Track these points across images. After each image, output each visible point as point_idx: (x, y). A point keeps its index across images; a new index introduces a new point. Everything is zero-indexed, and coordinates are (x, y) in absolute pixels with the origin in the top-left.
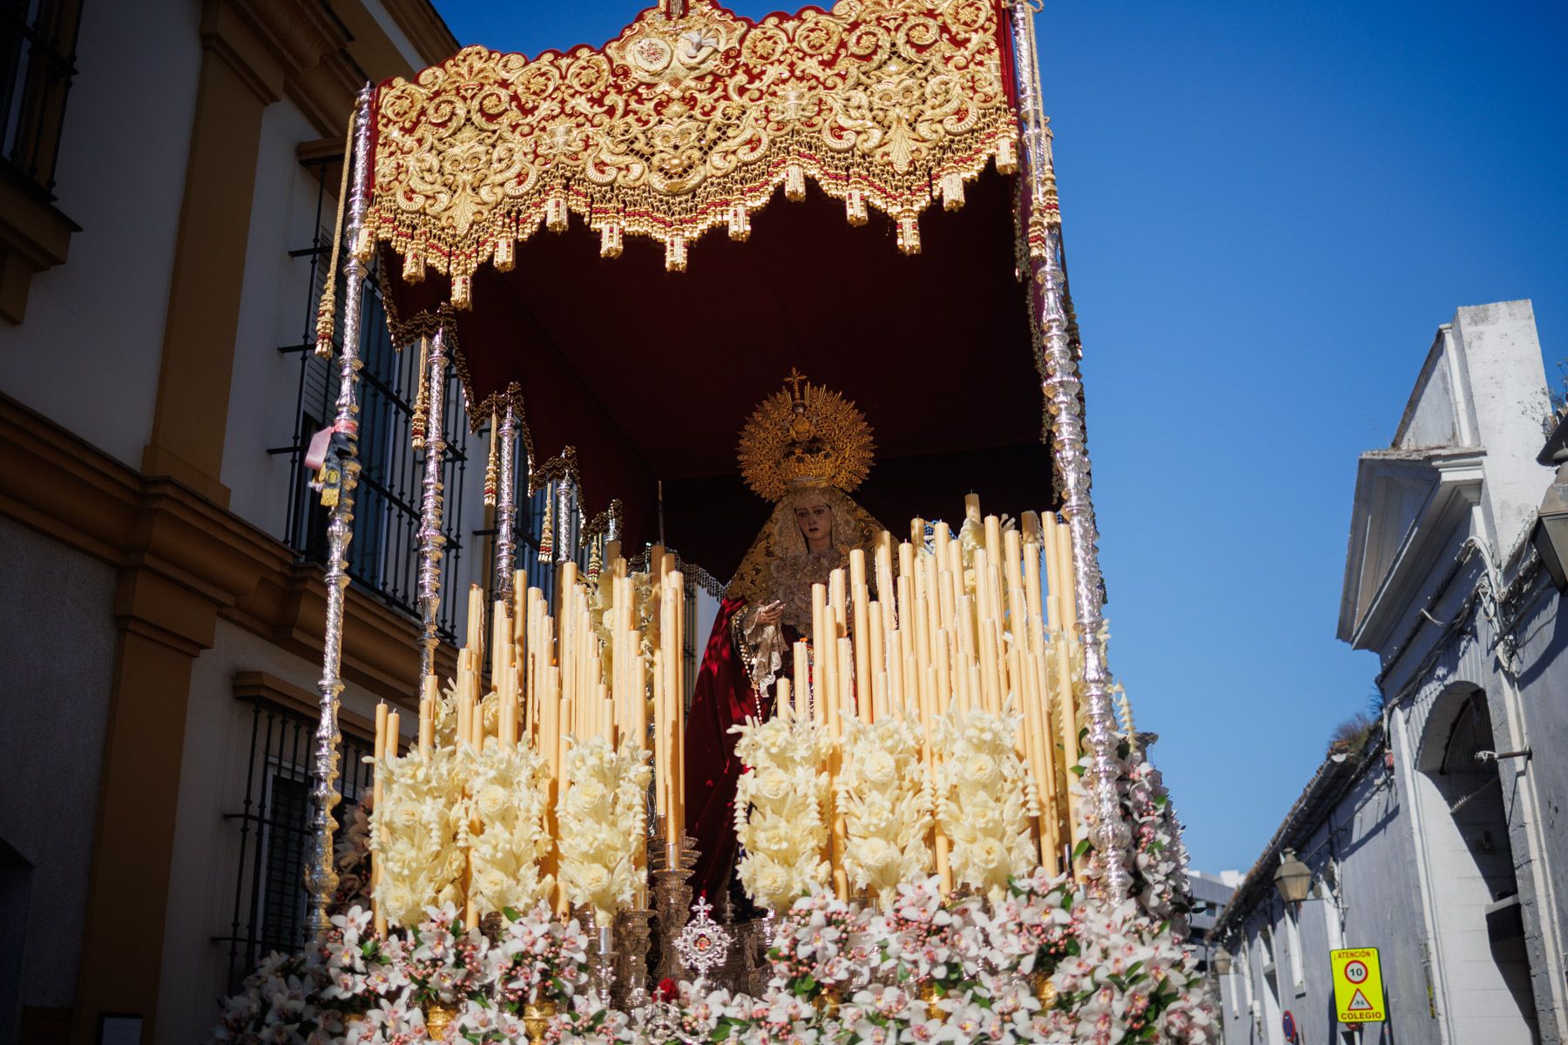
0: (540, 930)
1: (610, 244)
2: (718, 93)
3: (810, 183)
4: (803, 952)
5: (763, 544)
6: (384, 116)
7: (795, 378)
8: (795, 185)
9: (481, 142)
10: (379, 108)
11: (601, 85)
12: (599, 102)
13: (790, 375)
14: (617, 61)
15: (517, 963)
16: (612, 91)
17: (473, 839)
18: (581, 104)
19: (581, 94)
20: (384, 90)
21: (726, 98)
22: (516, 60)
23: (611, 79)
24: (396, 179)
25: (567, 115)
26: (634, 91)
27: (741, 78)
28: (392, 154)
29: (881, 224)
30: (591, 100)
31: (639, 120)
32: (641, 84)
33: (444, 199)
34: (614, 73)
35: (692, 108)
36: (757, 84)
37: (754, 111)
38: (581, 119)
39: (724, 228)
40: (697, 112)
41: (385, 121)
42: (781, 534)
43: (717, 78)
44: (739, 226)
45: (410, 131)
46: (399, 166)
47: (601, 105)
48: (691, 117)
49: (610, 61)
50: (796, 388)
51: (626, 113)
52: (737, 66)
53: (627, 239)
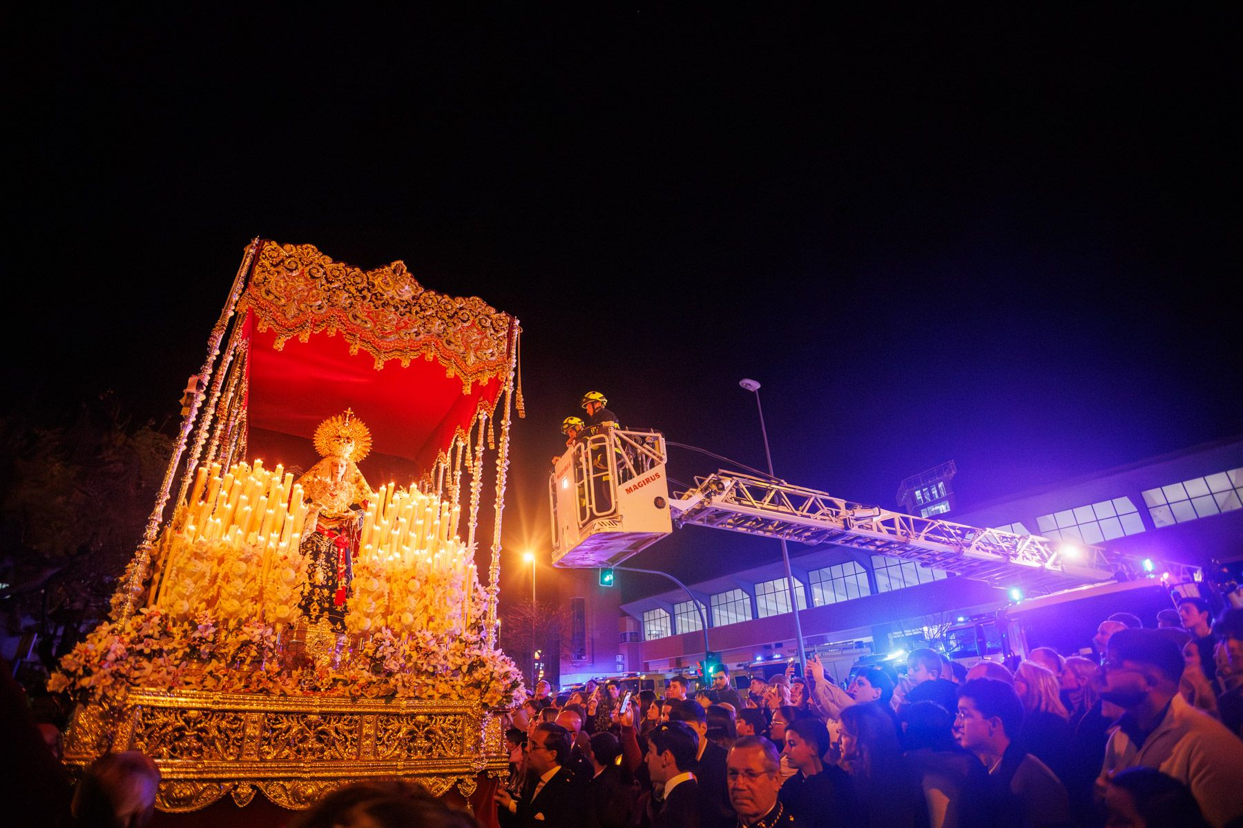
0: (257, 632)
1: (354, 350)
2: (408, 309)
3: (435, 357)
4: (378, 655)
5: (314, 472)
6: (263, 254)
7: (349, 412)
8: (430, 357)
9: (306, 285)
10: (262, 249)
11: (362, 286)
12: (360, 292)
13: (347, 410)
14: (370, 280)
15: (242, 646)
16: (366, 290)
17: (224, 584)
18: (353, 289)
19: (353, 285)
20: (266, 243)
21: (410, 312)
22: (328, 259)
23: (367, 286)
24: (263, 283)
25: (345, 291)
26: (375, 294)
27: (418, 309)
28: (263, 272)
29: (457, 382)
30: (357, 289)
31: (374, 306)
32: (378, 292)
33: (283, 301)
34: (368, 283)
35: (397, 310)
36: (423, 312)
37: (420, 322)
38: (351, 295)
39: (399, 361)
40: (398, 313)
41: (264, 256)
42: (322, 470)
43: (409, 304)
44: (406, 363)
45: (275, 266)
46: (265, 278)
47: (360, 293)
48: (395, 314)
49: (368, 278)
50: (348, 415)
51: (370, 301)
52: (416, 303)
53: (360, 350)
